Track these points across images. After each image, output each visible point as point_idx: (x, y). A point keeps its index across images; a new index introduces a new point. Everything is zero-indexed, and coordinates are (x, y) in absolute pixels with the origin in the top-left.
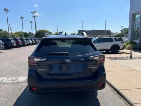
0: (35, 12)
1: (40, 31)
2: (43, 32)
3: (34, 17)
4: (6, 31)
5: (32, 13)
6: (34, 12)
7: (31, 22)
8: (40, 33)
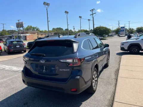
0: (94, 10)
1: (97, 28)
2: (100, 28)
3: (93, 14)
4: (71, 30)
5: (90, 11)
6: (92, 10)
7: (89, 20)
8: (97, 30)
